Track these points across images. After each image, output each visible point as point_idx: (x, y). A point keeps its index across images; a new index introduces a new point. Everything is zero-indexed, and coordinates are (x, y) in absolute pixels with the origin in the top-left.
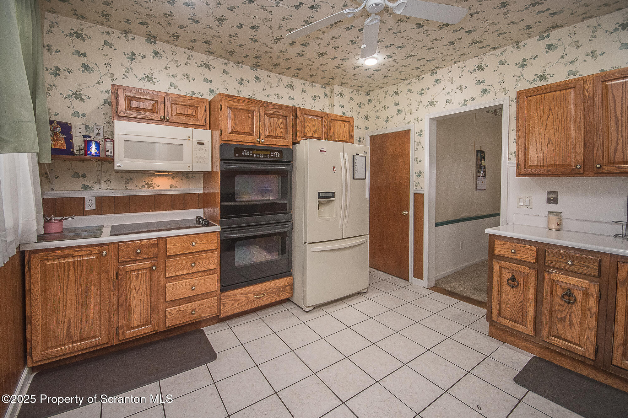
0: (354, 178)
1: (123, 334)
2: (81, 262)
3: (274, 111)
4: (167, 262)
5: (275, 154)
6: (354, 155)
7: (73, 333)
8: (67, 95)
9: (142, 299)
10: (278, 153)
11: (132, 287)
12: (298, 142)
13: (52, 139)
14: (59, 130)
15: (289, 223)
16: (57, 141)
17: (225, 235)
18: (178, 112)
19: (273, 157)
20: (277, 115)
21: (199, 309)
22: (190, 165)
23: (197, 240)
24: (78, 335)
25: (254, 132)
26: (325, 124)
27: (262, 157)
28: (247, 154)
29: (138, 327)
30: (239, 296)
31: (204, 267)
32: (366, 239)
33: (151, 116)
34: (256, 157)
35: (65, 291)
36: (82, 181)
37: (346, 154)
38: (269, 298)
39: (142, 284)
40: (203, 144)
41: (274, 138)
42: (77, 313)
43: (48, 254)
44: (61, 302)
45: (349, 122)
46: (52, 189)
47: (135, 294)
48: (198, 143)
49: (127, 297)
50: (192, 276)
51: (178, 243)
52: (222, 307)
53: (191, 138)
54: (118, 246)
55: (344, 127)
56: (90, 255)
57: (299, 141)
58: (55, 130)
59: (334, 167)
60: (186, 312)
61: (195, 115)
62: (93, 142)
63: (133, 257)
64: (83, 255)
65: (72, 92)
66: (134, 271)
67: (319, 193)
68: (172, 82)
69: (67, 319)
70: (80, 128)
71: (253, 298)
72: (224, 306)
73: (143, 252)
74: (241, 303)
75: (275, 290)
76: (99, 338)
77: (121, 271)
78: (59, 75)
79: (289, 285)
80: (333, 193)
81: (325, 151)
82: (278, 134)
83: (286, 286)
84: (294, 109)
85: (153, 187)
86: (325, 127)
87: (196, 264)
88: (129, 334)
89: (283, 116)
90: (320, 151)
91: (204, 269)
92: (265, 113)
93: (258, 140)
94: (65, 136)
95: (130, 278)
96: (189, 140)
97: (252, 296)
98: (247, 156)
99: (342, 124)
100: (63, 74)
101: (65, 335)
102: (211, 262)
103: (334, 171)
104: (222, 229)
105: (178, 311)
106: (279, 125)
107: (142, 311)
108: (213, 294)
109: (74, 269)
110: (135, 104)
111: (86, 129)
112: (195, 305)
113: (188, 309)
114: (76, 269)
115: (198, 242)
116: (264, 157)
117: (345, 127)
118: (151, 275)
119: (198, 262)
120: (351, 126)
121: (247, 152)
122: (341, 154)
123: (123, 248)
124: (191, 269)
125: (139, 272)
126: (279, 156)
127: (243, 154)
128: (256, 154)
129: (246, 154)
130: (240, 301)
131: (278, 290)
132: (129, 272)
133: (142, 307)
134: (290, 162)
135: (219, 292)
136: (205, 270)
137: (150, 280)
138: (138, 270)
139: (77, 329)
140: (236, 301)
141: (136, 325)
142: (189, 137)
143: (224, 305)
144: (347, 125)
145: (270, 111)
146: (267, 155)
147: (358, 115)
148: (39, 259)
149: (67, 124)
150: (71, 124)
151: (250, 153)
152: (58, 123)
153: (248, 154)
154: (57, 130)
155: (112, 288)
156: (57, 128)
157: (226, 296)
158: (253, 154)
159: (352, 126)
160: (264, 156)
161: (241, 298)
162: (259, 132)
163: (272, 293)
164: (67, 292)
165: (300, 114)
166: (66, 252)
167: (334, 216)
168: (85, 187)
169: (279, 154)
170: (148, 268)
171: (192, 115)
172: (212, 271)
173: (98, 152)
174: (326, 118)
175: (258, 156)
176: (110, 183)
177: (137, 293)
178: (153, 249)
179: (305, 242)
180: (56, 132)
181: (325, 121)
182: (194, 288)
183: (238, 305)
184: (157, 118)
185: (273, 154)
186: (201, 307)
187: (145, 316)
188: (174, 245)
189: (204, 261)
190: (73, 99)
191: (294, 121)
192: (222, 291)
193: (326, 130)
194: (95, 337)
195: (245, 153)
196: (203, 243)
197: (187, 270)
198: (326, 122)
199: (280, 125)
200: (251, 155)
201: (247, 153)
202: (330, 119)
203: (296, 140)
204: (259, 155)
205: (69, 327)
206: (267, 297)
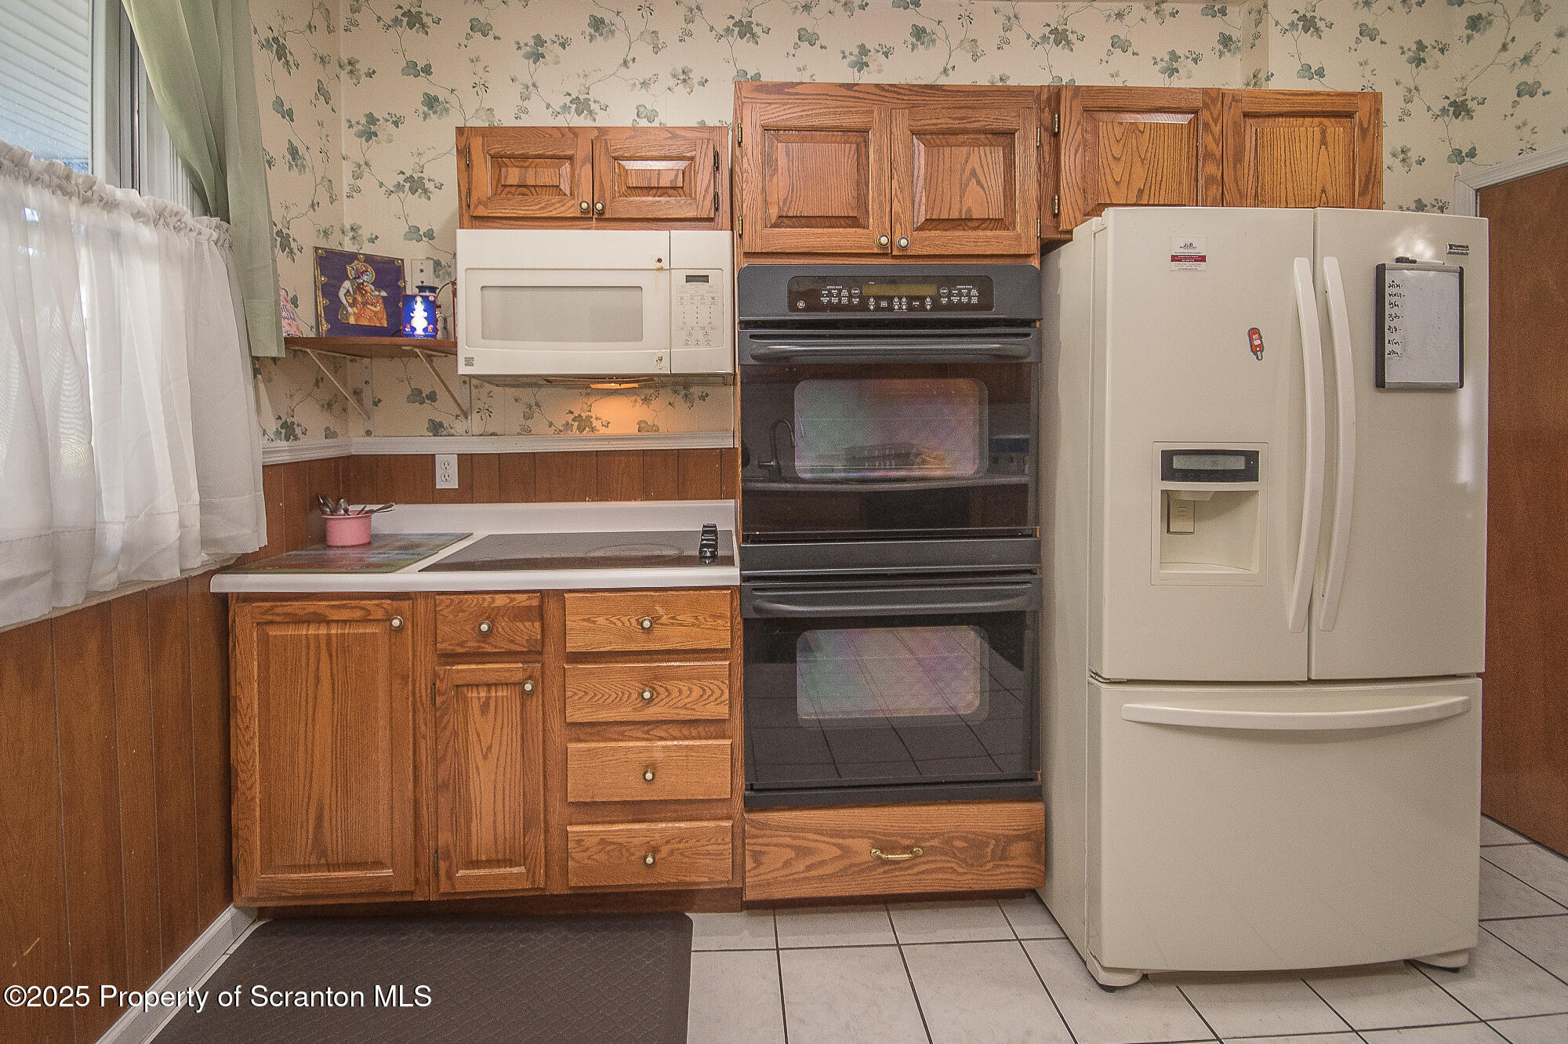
0: (1380, 383)
1: (450, 876)
2: (346, 637)
3: (954, 119)
4: (568, 674)
5: (960, 295)
6: (1380, 270)
7: (328, 840)
8: (394, 186)
9: (500, 778)
10: (970, 290)
11: (473, 737)
12: (1067, 236)
13: (351, 301)
14: (369, 277)
15: (1028, 577)
16: (364, 305)
17: (758, 602)
18: (631, 186)
19: (951, 307)
20: (965, 132)
21: (672, 852)
22: (665, 352)
23: (660, 610)
24: (340, 847)
25: (867, 212)
26: (1208, 141)
27: (900, 308)
28: (840, 300)
29: (490, 863)
30: (811, 836)
31: (684, 707)
32: (1467, 697)
33: (556, 206)
34: (878, 308)
35: (310, 718)
36: (427, 411)
37: (1330, 267)
38: (933, 871)
39: (498, 731)
40: (704, 279)
41: (954, 228)
42: (337, 787)
43: (272, 608)
44: (302, 748)
45: (1349, 115)
46: (368, 433)
47: (479, 757)
48: (690, 279)
49: (460, 765)
50: (647, 732)
51: (599, 615)
52: (749, 864)
53: (665, 264)
54: (436, 606)
55: (1323, 142)
56: (365, 621)
57: (1070, 232)
58: (359, 278)
59: (1254, 332)
60: (628, 850)
61: (682, 188)
62: (419, 299)
63: (472, 644)
64: (350, 621)
65: (404, 177)
66: (477, 686)
67: (1168, 456)
68: (643, 104)
69: (315, 796)
70: (422, 271)
71: (866, 858)
72: (758, 863)
73: (500, 630)
74: (822, 863)
75: (959, 844)
76: (388, 872)
77: (442, 681)
78: (376, 136)
79: (1026, 837)
80: (1252, 457)
81: (1202, 259)
82: (969, 210)
83: (1011, 840)
84: (1049, 98)
85: (593, 429)
86: (1209, 155)
87: (658, 694)
88: (469, 879)
89: (996, 133)
90: (1174, 258)
91: (685, 715)
92: (913, 133)
93: (884, 240)
94: (384, 294)
95: (466, 707)
96: (658, 269)
97: (864, 850)
98: (839, 308)
99: (1309, 129)
100: (384, 130)
101: (310, 842)
102: (709, 692)
103: (1257, 350)
104: (744, 579)
105: (603, 841)
106: (973, 173)
107: (500, 817)
108: (721, 810)
109: (331, 656)
110: (513, 175)
111: (435, 271)
112: (657, 836)
113: (636, 841)
114: (334, 658)
115: (664, 619)
116: (910, 308)
117: (1329, 139)
118: (523, 705)
119: (667, 690)
120: (1364, 132)
121: (840, 291)
122: (1301, 267)
123: (445, 612)
124: (643, 708)
125: (489, 691)
126: (974, 300)
127: (825, 300)
128: (878, 298)
129: (835, 300)
130: (817, 858)
131: (976, 847)
132: (465, 689)
133: (499, 807)
134: (1028, 323)
135: (739, 803)
136: (689, 718)
137: (522, 724)
138: (489, 686)
139: (337, 829)
140: (802, 852)
141: (484, 858)
142: (660, 260)
143: (757, 857)
144: (1337, 130)
145: (934, 121)
146: (922, 299)
147: (1408, 101)
148: (253, 618)
149: (392, 261)
150: (402, 260)
151: (851, 296)
152: (370, 259)
153: (845, 301)
154: (365, 278)
155: (423, 728)
156: (364, 272)
157: (764, 826)
158: (864, 300)
159: (1371, 131)
160: (909, 304)
161: (821, 846)
162: (888, 209)
163: (946, 854)
164: (314, 720)
165: (1077, 114)
166: (311, 607)
167: (1255, 569)
168: (436, 428)
169: (974, 292)
170: (514, 684)
171: (674, 188)
172: (714, 727)
173: (431, 326)
174: (1216, 114)
175: (884, 304)
176: (490, 416)
177: (485, 757)
178: (527, 624)
179: (1096, 674)
180: (362, 284)
181: (1206, 125)
182: (649, 776)
183: (809, 868)
184: (572, 210)
185: (950, 295)
186: (676, 846)
187: (507, 836)
188: (588, 620)
189: (684, 686)
190: (406, 193)
191: (1046, 148)
192: (750, 805)
193: (1212, 169)
194: (378, 864)
195: (830, 295)
196: (681, 625)
197: (629, 709)
198: (1217, 129)
199: (979, 170)
200: (856, 301)
201: (839, 295)
202: (1239, 113)
203: (1057, 227)
204: (890, 299)
205: (319, 818)
206: (927, 867)
